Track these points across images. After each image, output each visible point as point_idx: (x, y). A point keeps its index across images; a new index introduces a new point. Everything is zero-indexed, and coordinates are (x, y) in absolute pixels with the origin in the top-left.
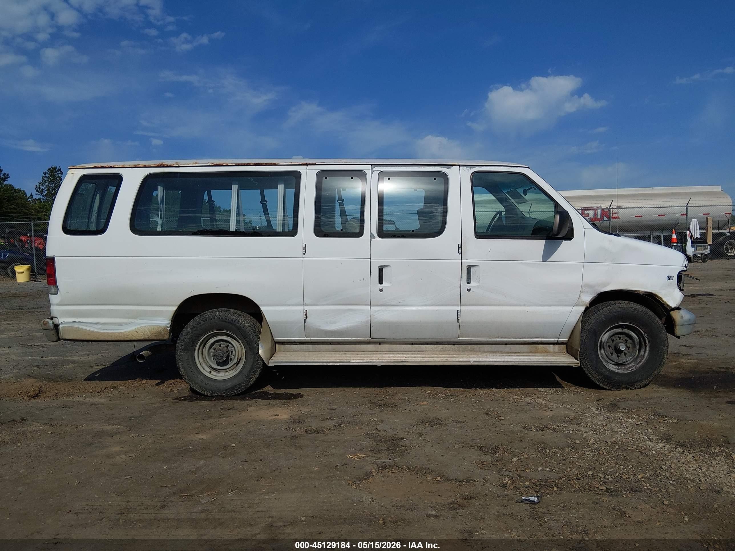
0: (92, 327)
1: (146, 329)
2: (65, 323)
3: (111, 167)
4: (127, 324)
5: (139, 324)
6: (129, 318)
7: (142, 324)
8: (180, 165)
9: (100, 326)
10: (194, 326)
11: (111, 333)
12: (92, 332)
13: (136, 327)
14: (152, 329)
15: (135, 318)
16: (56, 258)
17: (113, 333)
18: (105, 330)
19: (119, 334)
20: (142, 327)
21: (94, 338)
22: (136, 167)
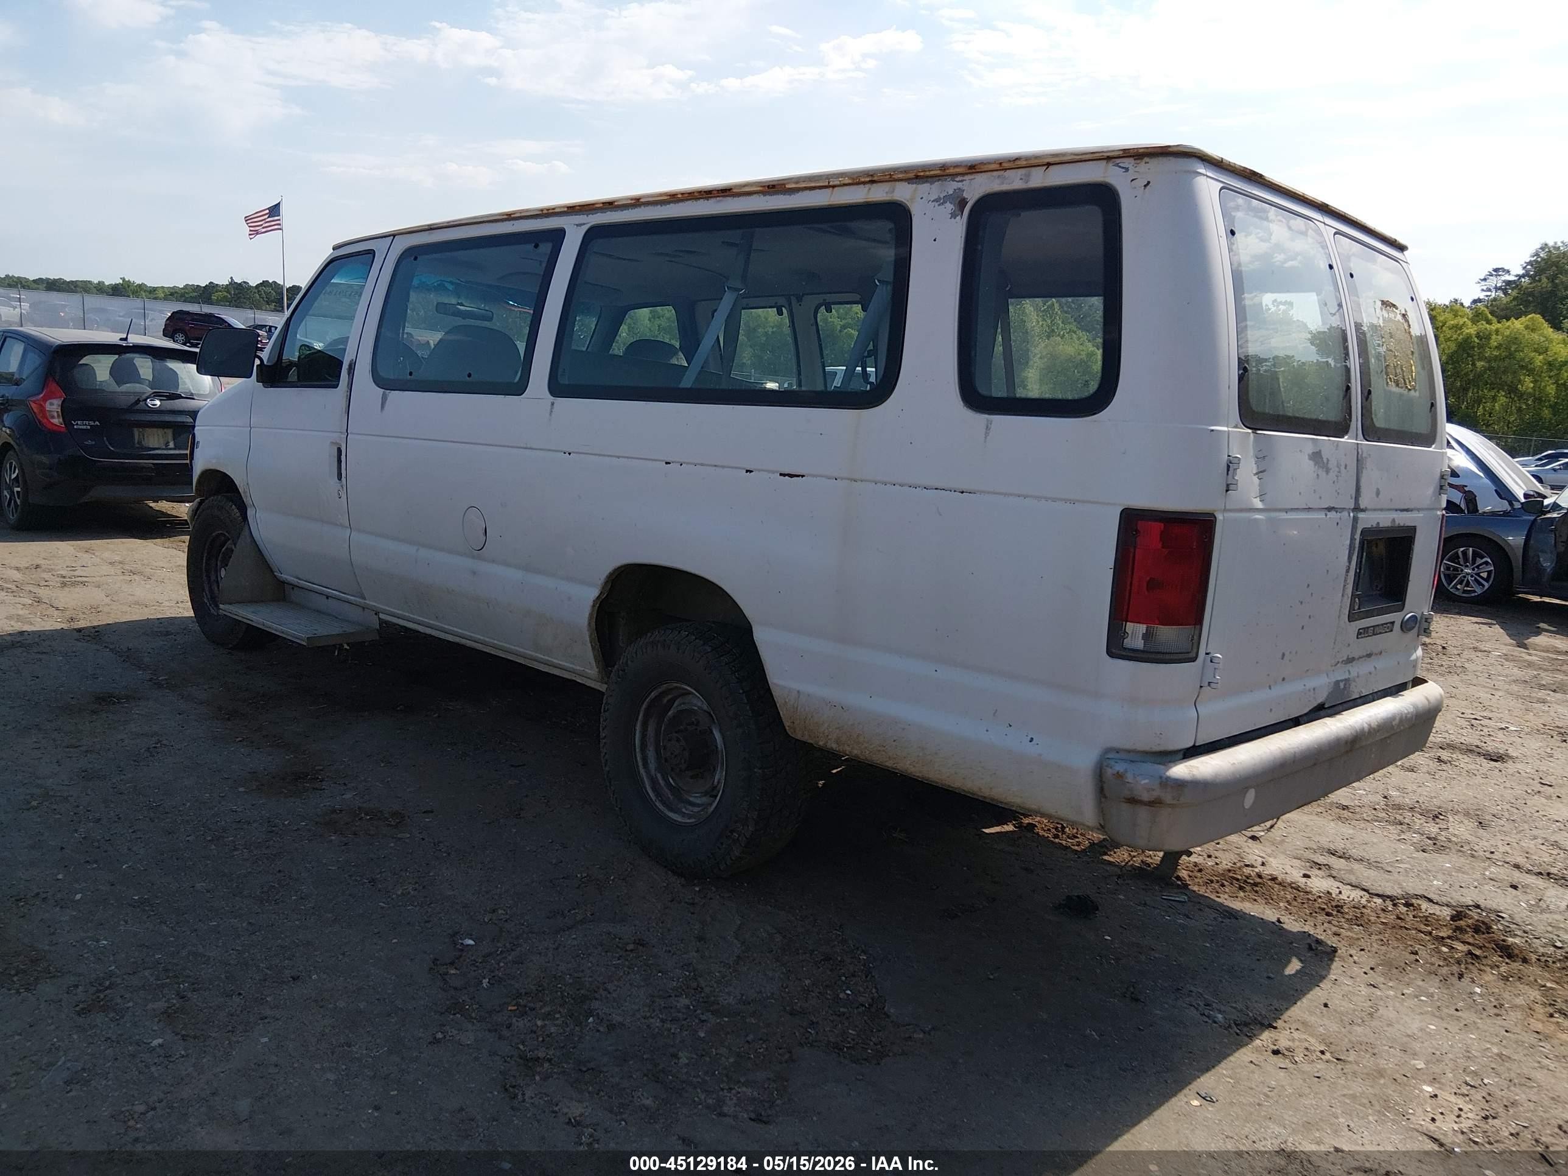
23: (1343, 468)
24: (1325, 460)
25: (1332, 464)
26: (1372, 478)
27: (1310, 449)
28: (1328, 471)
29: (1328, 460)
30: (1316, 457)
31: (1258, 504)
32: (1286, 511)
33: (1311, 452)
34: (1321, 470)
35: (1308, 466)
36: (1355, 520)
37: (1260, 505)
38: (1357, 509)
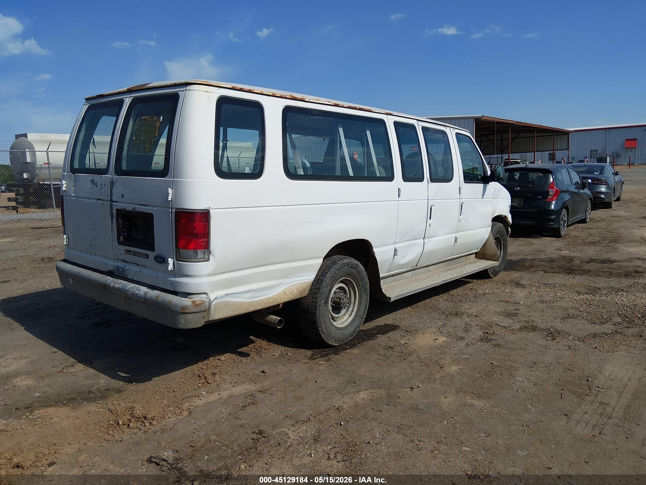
0: (241, 297)
1: (294, 288)
2: (218, 298)
3: (250, 91)
4: (278, 285)
5: (287, 284)
6: (280, 278)
7: (290, 283)
8: (310, 101)
9: (250, 294)
10: (332, 277)
11: (260, 300)
12: (242, 303)
13: (283, 288)
14: (300, 287)
15: (285, 277)
16: (210, 210)
17: (262, 300)
18: (254, 298)
19: (268, 300)
20: (290, 286)
21: (244, 310)
22: (273, 96)
23: (103, 186)
24: (96, 183)
25: (99, 184)
26: (118, 190)
27: (91, 179)
28: (97, 186)
29: (97, 182)
30: (93, 181)
31: (73, 195)
32: (82, 198)
33: (90, 180)
34: (94, 186)
35: (89, 185)
36: (111, 205)
37: (74, 195)
38: (111, 201)
